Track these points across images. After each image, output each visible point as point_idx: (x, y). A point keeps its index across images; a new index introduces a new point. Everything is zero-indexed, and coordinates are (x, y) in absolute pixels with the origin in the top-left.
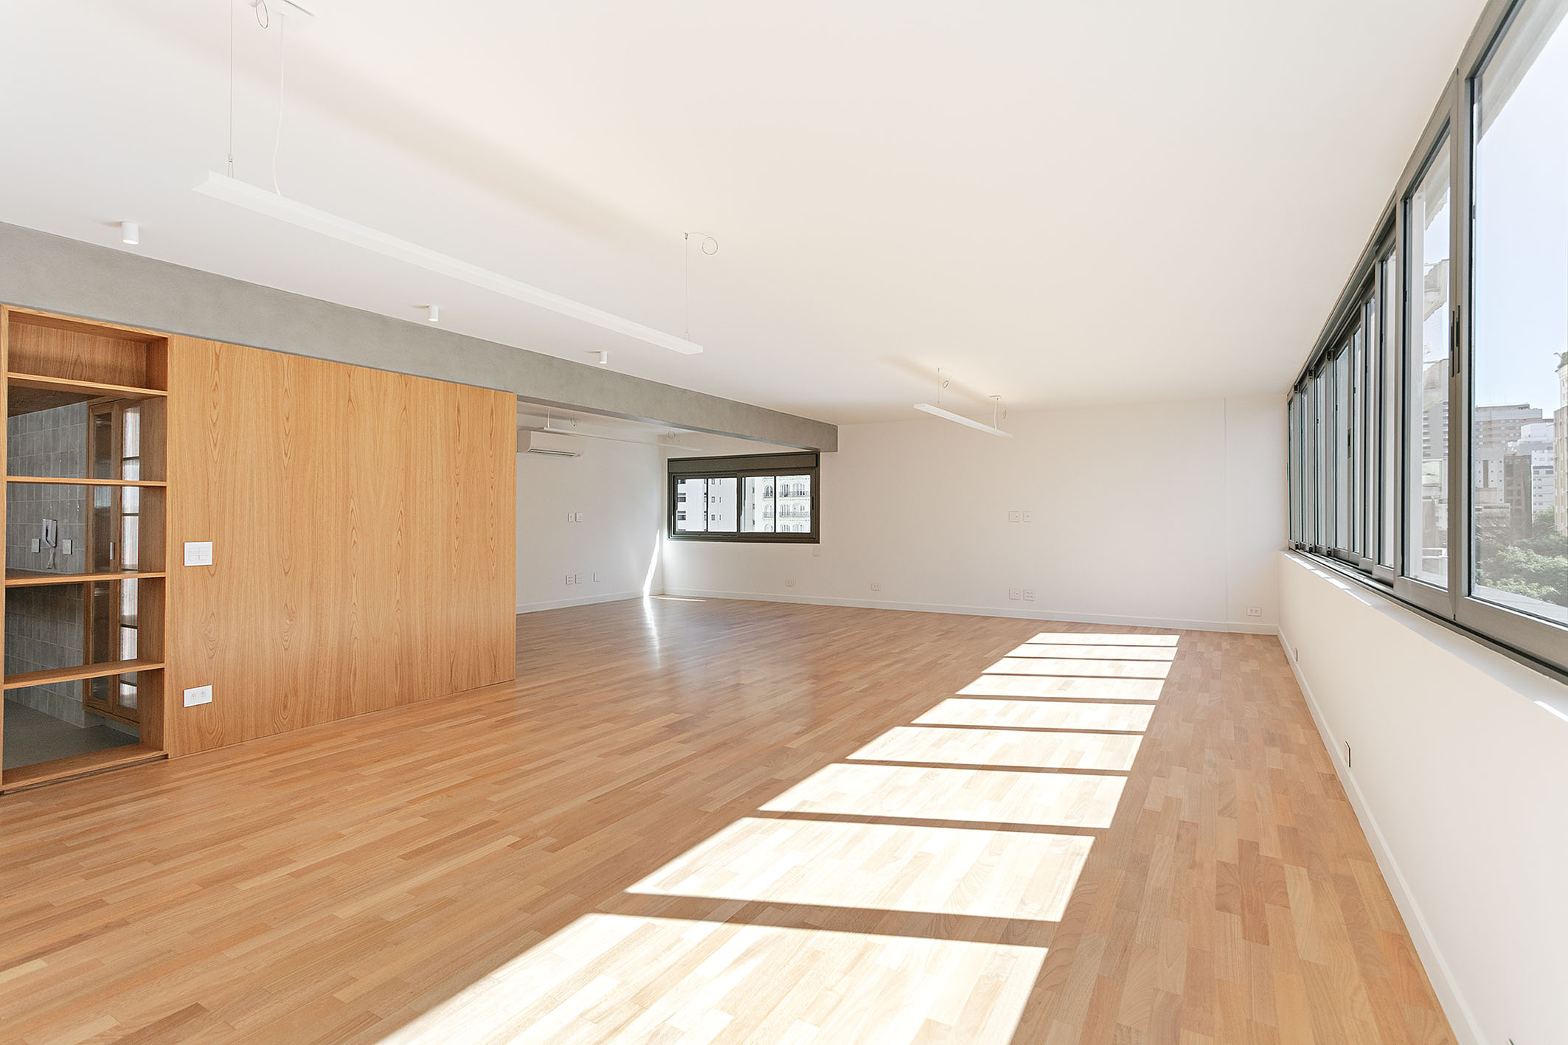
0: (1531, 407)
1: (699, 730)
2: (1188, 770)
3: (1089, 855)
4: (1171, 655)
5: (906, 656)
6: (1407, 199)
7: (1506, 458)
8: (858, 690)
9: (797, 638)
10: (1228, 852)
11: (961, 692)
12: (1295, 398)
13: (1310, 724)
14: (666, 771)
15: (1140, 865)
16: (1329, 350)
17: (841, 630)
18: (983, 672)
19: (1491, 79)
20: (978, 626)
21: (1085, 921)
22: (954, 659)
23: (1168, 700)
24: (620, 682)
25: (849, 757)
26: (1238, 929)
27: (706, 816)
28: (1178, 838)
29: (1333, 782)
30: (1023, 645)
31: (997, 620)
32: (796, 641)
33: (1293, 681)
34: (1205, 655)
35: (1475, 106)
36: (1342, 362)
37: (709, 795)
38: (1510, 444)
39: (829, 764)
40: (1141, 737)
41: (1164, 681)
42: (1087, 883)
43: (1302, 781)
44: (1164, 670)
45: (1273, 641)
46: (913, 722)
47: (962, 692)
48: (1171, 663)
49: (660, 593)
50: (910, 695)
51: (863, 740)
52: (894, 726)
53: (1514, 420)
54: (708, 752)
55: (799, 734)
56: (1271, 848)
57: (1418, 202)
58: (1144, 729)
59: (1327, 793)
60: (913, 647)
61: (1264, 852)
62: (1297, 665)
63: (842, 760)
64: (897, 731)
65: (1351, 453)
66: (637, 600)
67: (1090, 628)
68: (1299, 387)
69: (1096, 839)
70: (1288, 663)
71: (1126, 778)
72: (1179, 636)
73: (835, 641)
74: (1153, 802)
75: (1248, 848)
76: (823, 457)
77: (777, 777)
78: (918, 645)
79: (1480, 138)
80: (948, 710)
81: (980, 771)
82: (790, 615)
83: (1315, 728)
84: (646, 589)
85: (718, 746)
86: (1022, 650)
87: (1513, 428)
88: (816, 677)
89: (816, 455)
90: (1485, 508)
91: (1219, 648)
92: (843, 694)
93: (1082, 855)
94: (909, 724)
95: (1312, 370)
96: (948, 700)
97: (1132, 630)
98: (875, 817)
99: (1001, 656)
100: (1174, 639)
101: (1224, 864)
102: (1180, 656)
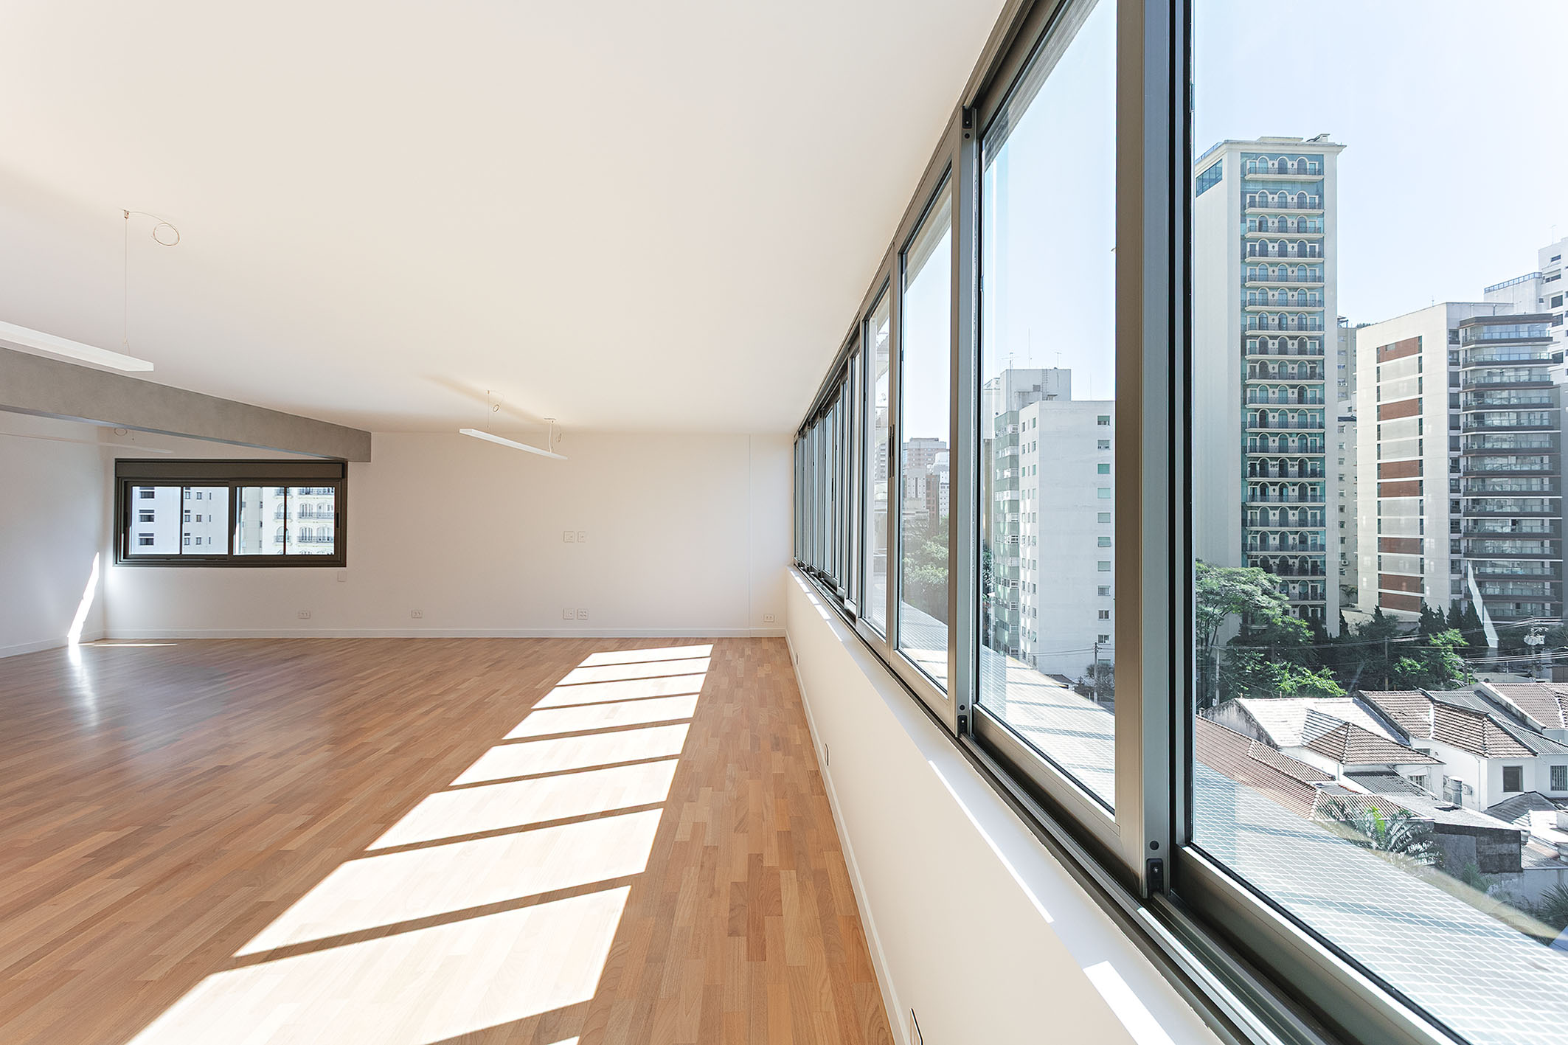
0: (940, 440)
1: (146, 852)
2: (713, 791)
3: (625, 909)
4: (704, 665)
5: (447, 698)
6: (866, 320)
7: (927, 476)
8: (387, 751)
9: (310, 689)
10: (739, 871)
11: (509, 736)
12: (798, 441)
13: (804, 724)
14: (83, 930)
15: (668, 906)
16: (821, 410)
17: (369, 671)
18: (534, 707)
19: (912, 256)
20: (530, 651)
21: (616, 989)
22: (502, 695)
23: (700, 717)
24: (11, 793)
25: (370, 848)
26: (743, 951)
27: (148, 987)
28: (702, 866)
29: (816, 776)
30: (576, 670)
31: (549, 643)
32: (308, 692)
33: (794, 682)
34: (732, 664)
35: (904, 275)
36: (829, 420)
37: (155, 953)
38: (928, 466)
39: (341, 863)
40: (676, 761)
41: (698, 695)
42: (620, 942)
43: (797, 782)
44: (697, 684)
45: (781, 642)
46: (451, 785)
47: (511, 735)
48: (705, 675)
49: (99, 638)
50: (451, 748)
51: (389, 820)
52: (429, 794)
53: (932, 449)
54: (160, 882)
55: (303, 827)
56: (771, 860)
57: (873, 322)
58: (679, 752)
59: (812, 790)
60: (457, 685)
61: (766, 864)
62: (797, 668)
63: (360, 854)
64: (434, 799)
65: (833, 498)
66: (56, 653)
67: (639, 643)
68: (801, 432)
69: (632, 888)
70: (792, 665)
71: (661, 810)
72: (712, 645)
73: (362, 686)
74: (683, 834)
75: (755, 860)
76: (352, 467)
77: (264, 899)
78: (464, 682)
79: (906, 290)
80: (495, 761)
81: (522, 833)
82: (304, 655)
83: (807, 727)
84: (74, 636)
85: (176, 871)
86: (576, 675)
87: (931, 455)
88: (337, 741)
89: (344, 465)
90: (917, 512)
91: (742, 655)
92: (368, 760)
93: (618, 911)
94: (447, 788)
95: (810, 422)
96: (494, 748)
97: (675, 642)
98: (396, 924)
99: (553, 685)
100: (706, 649)
101: (736, 884)
102: (713, 666)
